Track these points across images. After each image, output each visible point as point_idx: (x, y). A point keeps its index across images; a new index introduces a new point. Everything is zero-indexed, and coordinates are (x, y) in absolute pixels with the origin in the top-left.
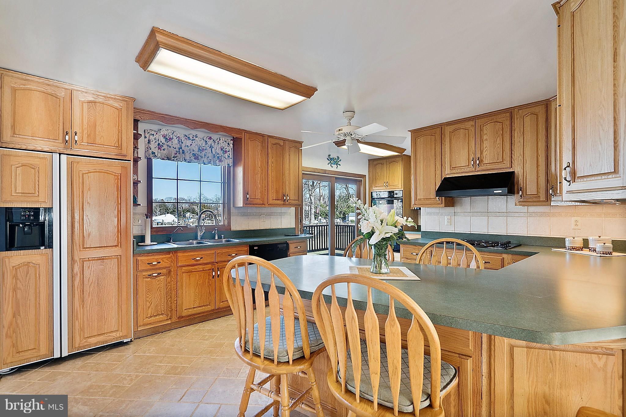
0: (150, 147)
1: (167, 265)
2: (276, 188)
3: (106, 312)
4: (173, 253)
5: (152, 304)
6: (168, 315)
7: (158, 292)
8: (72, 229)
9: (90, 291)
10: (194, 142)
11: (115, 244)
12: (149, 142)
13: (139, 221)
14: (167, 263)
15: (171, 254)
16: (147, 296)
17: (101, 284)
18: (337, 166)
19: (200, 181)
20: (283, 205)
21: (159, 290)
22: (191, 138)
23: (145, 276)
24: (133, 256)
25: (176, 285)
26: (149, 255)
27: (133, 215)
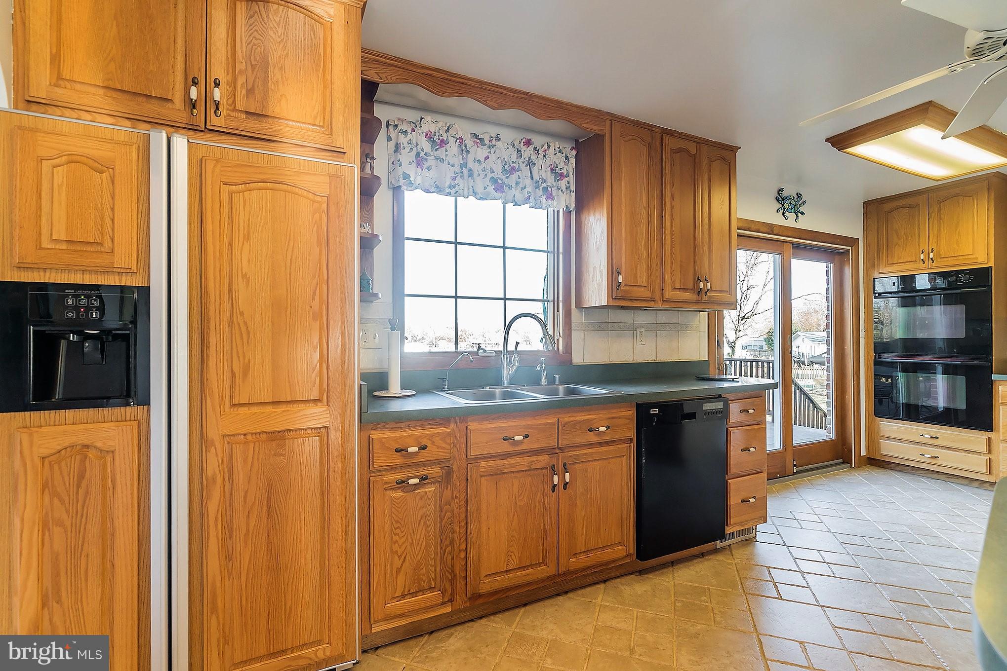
0: (399, 161)
1: (442, 455)
2: (681, 261)
3: (290, 590)
4: (458, 421)
5: (407, 558)
6: (446, 591)
7: (421, 527)
8: (202, 351)
9: (248, 530)
10: (492, 152)
11: (314, 395)
12: (397, 148)
13: (374, 338)
14: (444, 448)
15: (452, 425)
16: (395, 538)
17: (277, 509)
18: (797, 216)
19: (504, 248)
20: (698, 302)
21: (422, 523)
22: (487, 142)
23: (389, 483)
24: (361, 429)
25: (464, 509)
26: (399, 425)
27: (360, 323)
